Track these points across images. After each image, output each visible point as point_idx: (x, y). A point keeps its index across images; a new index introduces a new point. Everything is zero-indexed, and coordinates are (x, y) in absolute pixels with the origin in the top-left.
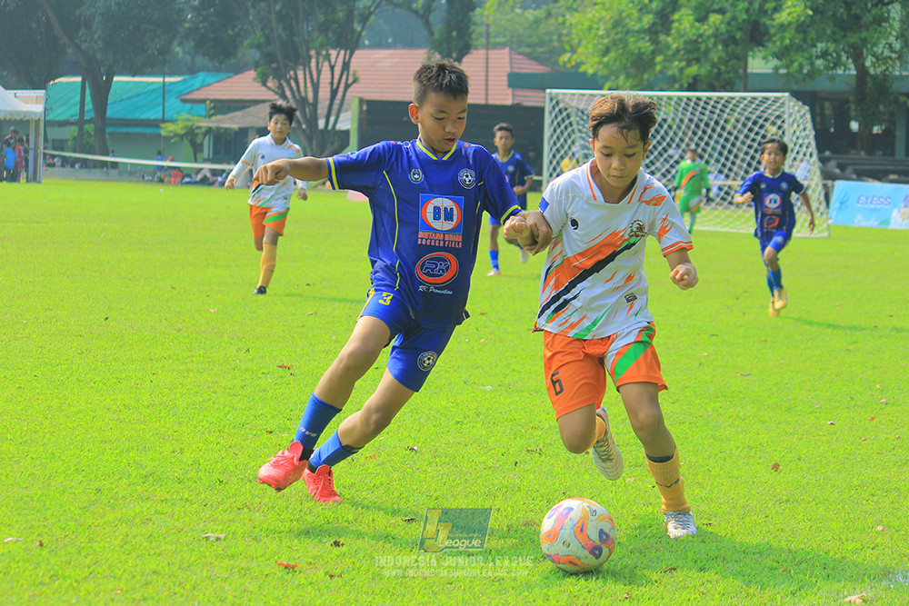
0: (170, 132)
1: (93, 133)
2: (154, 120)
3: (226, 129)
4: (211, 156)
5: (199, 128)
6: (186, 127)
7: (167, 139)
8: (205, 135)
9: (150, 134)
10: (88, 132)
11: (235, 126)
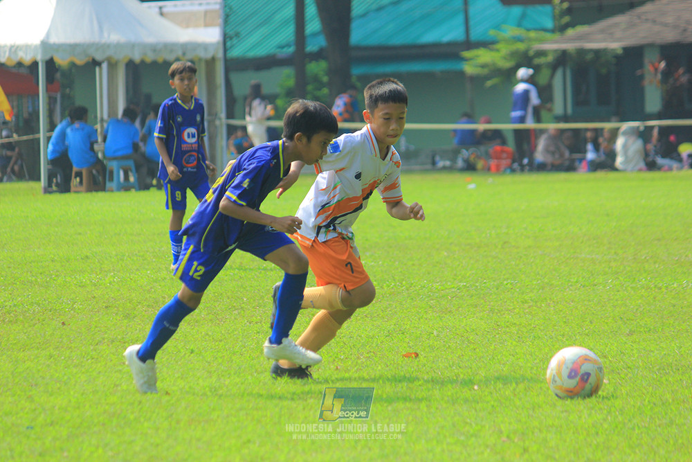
0: (483, 66)
1: (325, 79)
2: (450, 44)
3: (597, 53)
4: (570, 111)
5: (541, 53)
6: (513, 54)
7: (477, 80)
8: (554, 67)
9: (442, 72)
10: (316, 79)
11: (616, 46)
